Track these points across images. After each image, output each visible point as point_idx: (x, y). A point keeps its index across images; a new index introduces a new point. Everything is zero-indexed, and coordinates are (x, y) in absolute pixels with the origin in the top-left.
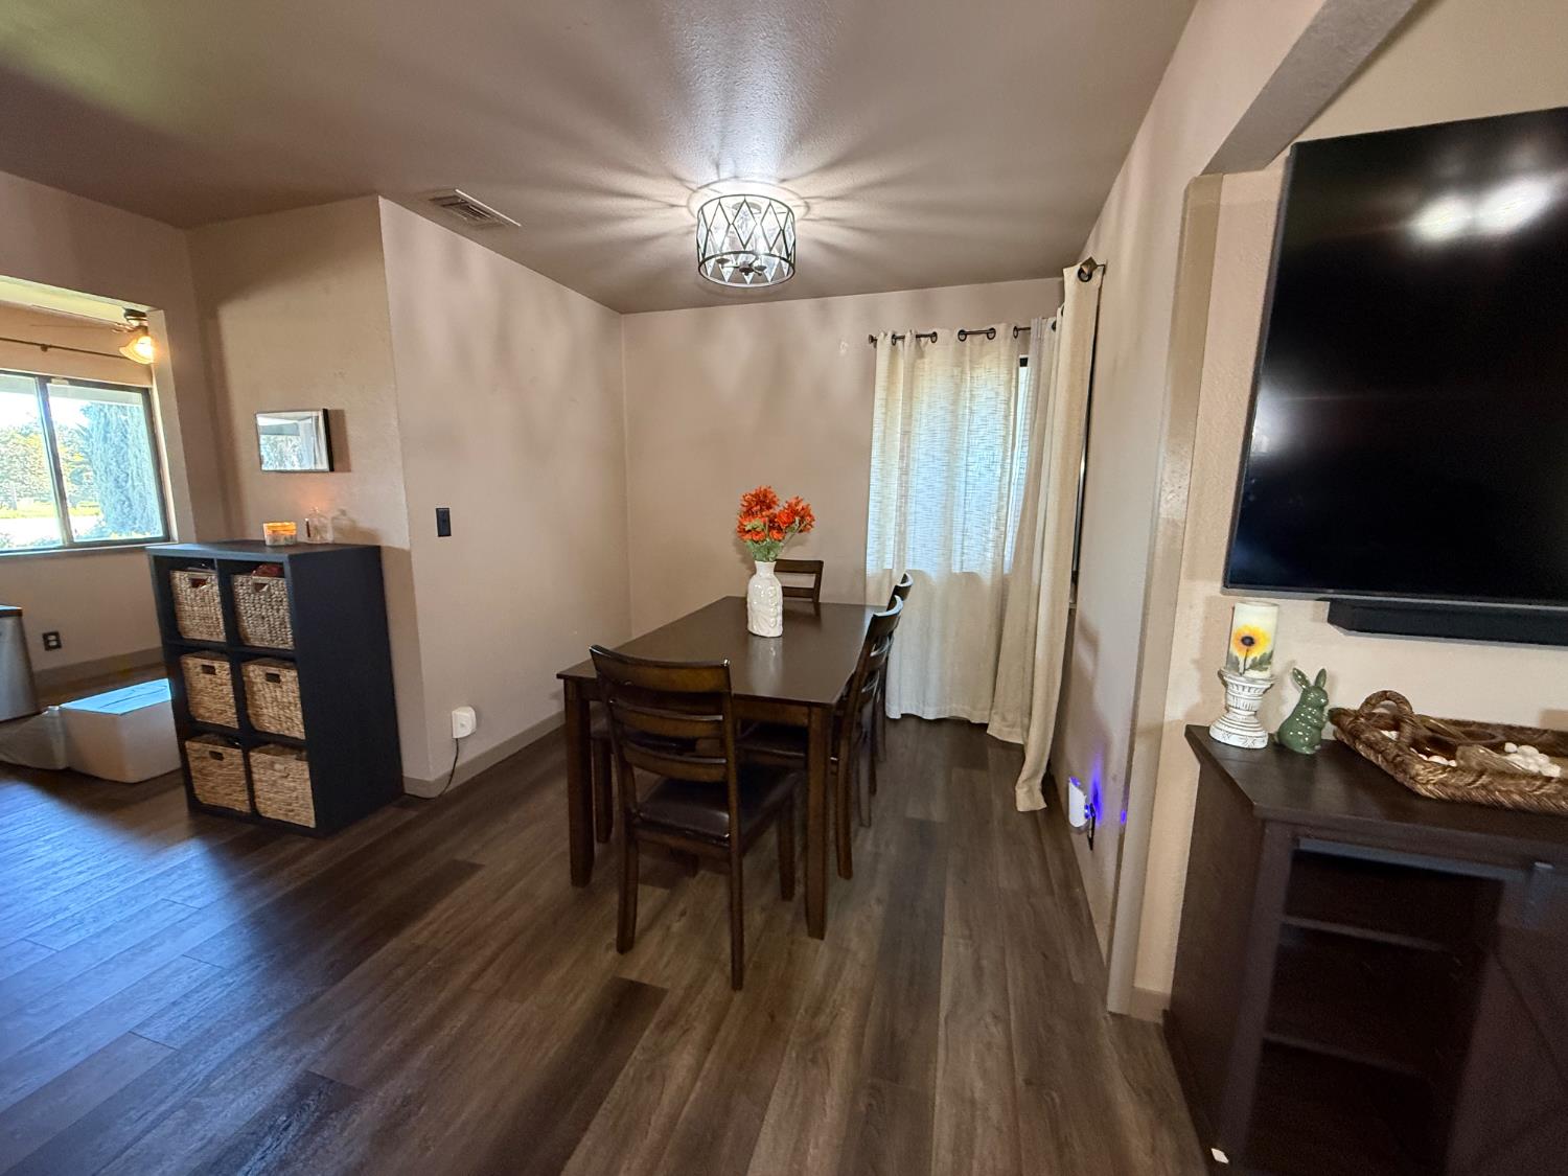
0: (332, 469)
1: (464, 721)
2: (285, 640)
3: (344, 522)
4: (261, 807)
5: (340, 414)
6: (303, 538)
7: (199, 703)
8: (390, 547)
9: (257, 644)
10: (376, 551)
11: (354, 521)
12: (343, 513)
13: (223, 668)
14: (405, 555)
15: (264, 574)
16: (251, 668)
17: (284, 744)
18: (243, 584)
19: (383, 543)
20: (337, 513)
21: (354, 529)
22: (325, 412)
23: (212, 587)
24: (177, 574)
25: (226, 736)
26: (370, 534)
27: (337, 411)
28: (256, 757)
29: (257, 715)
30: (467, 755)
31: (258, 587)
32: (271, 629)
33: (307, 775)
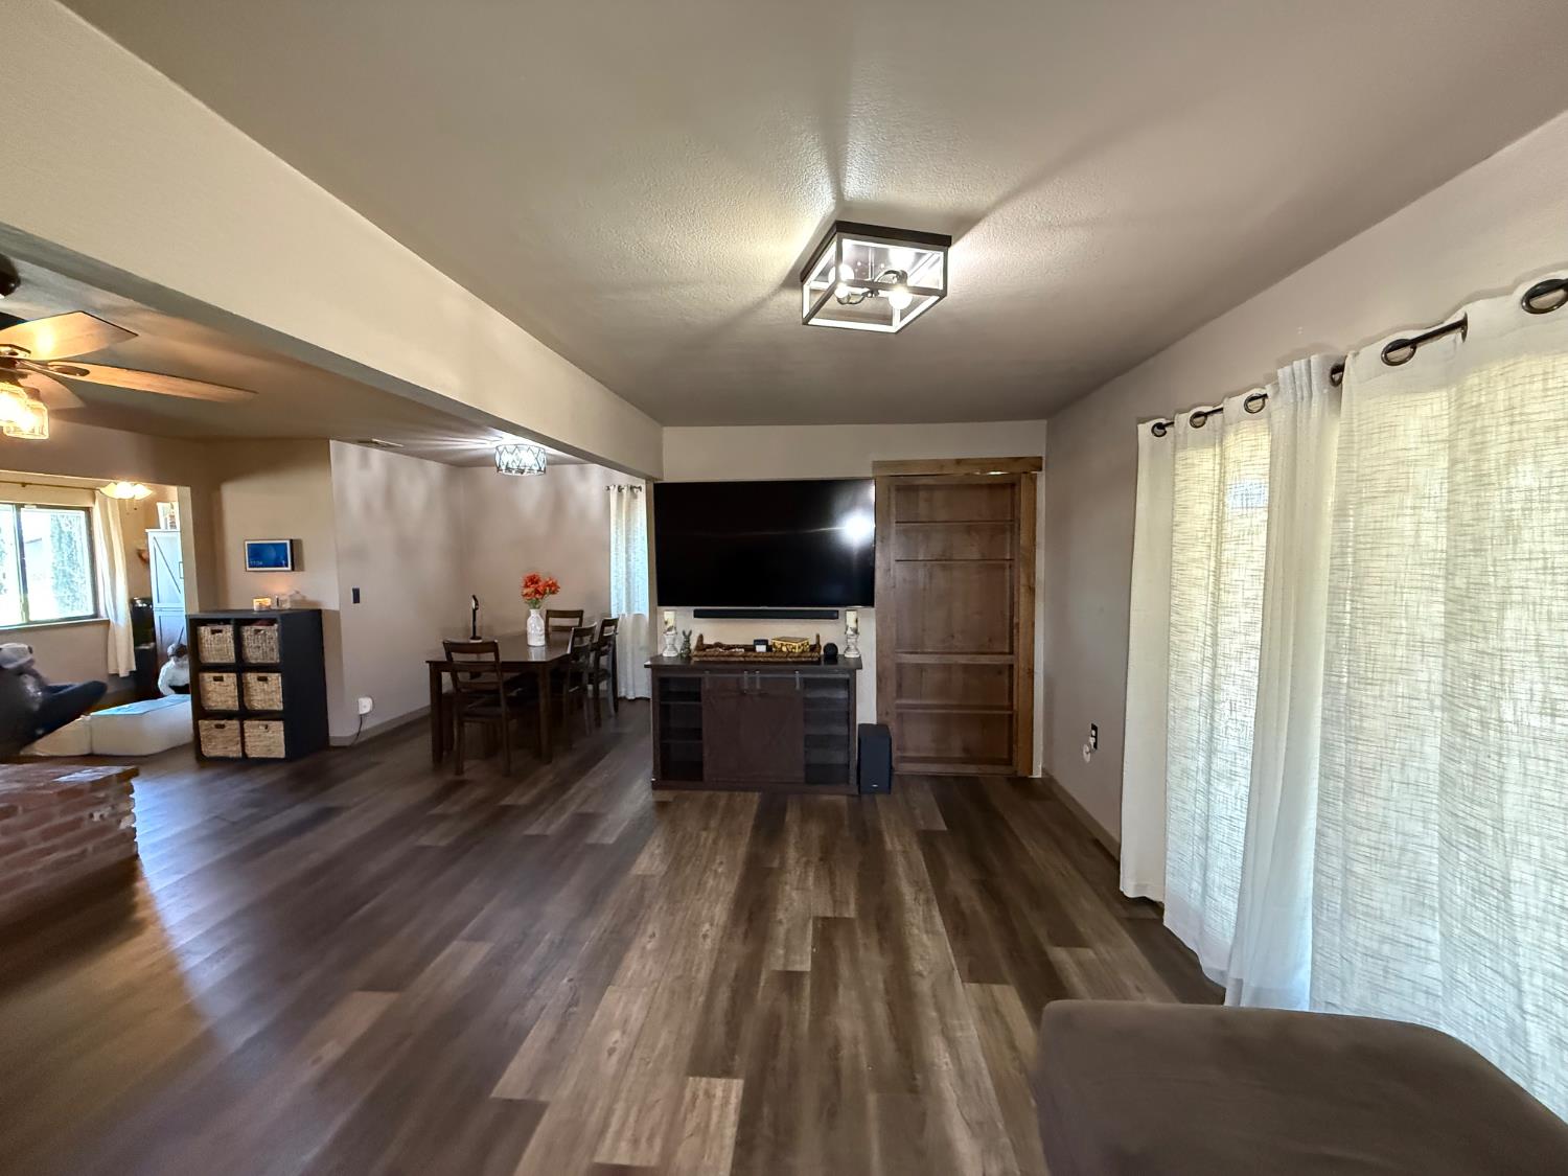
0: (293, 569)
1: (365, 705)
2: (275, 657)
3: (298, 598)
4: (248, 752)
5: (299, 542)
6: (275, 607)
7: (209, 699)
8: (327, 610)
9: (253, 661)
10: (320, 611)
11: (304, 597)
12: (298, 592)
13: (230, 679)
14: (337, 613)
15: (261, 625)
16: (249, 674)
17: (266, 715)
18: (248, 631)
19: (322, 608)
20: (293, 592)
21: (304, 600)
22: (291, 541)
23: (228, 631)
24: (203, 628)
25: (228, 715)
26: (315, 603)
27: (297, 540)
28: (247, 723)
29: (250, 701)
30: (366, 726)
31: (257, 631)
32: (265, 653)
33: (282, 728)
